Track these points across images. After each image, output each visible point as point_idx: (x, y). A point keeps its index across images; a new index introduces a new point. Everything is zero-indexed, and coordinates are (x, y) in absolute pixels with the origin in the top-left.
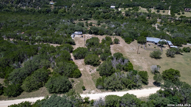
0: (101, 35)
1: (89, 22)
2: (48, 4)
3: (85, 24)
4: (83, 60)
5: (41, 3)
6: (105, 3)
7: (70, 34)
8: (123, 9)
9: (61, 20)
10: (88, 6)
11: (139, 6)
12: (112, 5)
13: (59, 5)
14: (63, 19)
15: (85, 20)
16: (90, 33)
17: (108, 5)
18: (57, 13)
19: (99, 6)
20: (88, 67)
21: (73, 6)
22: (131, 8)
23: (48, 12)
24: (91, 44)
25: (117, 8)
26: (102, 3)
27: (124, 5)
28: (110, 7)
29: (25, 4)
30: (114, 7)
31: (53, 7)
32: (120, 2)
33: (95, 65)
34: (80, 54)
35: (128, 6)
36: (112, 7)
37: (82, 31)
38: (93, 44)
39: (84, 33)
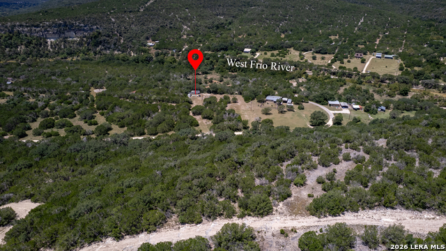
0: (221, 94)
1: (209, 77)
2: (145, 46)
3: (203, 80)
4: (200, 116)
5: (134, 44)
6: (235, 43)
7: (187, 93)
8: (263, 53)
9: (171, 74)
10: (209, 49)
11: (290, 47)
12: (247, 47)
13: (163, 46)
14: (174, 73)
15: (203, 73)
16: (209, 92)
17: (241, 46)
18: (163, 63)
19: (226, 49)
20: (205, 121)
21: (185, 50)
22: (276, 52)
23: (148, 60)
24: (208, 102)
25: (253, 53)
26: (232, 45)
27: (265, 47)
28: (243, 51)
29: (109, 46)
30: (249, 50)
31: (153, 52)
32: (260, 41)
33: (210, 119)
34: (198, 111)
35: (273, 48)
36: (246, 50)
37: (200, 90)
38: (210, 103)
39: (202, 92)
